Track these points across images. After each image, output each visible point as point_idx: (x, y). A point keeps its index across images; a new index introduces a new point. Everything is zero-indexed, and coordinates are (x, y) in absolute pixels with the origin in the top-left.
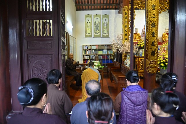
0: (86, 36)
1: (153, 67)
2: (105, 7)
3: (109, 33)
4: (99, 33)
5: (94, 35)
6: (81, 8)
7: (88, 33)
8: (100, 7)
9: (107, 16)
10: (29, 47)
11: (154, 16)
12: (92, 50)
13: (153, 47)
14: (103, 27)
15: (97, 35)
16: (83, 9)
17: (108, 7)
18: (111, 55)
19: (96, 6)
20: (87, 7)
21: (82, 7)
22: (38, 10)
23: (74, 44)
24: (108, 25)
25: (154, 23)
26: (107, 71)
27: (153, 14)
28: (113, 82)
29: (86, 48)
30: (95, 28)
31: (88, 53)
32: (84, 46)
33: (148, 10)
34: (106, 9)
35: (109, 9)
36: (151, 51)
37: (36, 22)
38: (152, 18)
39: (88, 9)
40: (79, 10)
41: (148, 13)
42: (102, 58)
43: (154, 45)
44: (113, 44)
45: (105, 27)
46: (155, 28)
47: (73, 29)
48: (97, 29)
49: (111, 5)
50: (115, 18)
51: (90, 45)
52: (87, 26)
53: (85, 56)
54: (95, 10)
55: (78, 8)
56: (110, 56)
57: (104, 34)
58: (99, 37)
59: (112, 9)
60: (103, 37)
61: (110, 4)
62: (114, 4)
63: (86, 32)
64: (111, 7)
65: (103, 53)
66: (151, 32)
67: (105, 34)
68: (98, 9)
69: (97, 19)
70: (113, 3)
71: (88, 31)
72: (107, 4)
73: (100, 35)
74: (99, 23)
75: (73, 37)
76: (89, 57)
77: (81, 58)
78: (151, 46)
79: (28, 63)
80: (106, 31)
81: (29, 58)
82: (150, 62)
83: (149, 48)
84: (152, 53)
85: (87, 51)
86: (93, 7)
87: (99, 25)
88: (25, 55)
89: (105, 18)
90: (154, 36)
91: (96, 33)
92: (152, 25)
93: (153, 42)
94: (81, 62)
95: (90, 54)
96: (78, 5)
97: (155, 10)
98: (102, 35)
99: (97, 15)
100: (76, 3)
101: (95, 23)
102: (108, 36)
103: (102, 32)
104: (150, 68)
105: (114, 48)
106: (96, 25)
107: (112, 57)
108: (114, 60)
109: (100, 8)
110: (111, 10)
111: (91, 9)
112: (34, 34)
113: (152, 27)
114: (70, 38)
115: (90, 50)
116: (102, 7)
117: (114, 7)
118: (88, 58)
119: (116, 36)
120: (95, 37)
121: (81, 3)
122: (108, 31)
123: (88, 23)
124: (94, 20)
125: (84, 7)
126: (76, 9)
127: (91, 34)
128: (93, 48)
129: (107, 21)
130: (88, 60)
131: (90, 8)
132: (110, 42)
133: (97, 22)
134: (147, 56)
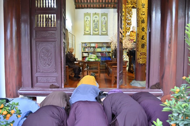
0: (85, 34)
1: (143, 58)
2: (104, 5)
3: (107, 31)
4: (98, 31)
5: (93, 33)
6: (80, 6)
7: (87, 31)
8: (99, 5)
9: (106, 15)
10: (37, 36)
11: (144, 14)
12: (91, 47)
13: (143, 40)
14: (102, 25)
15: (96, 33)
16: (82, 8)
17: (107, 5)
18: (109, 52)
19: (95, 5)
20: (86, 6)
21: (82, 6)
22: (44, 7)
23: (74, 42)
24: (106, 23)
25: (143, 19)
26: (105, 68)
27: (143, 12)
28: (110, 76)
29: (85, 46)
30: (94, 26)
31: (87, 50)
32: (82, 43)
33: (138, 8)
34: (105, 8)
35: (108, 8)
36: (141, 44)
37: (40, 16)
38: (142, 15)
39: (88, 7)
40: (78, 9)
41: (138, 11)
42: (100, 55)
43: (144, 39)
44: (111, 41)
45: (104, 25)
46: (144, 24)
47: (72, 26)
48: (96, 27)
49: (110, 4)
50: (113, 17)
51: (89, 43)
52: (86, 24)
53: (84, 53)
54: (94, 8)
55: (78, 6)
56: (109, 54)
57: (102, 32)
58: (98, 34)
59: (111, 7)
60: (102, 35)
61: (108, 3)
62: (113, 3)
63: (85, 30)
64: (109, 6)
65: (101, 50)
66: (141, 28)
67: (104, 31)
68: (96, 8)
69: (96, 17)
70: (111, 2)
71: (87, 29)
72: (105, 3)
73: (99, 32)
74: (98, 21)
75: (72, 35)
76: (88, 54)
77: (80, 55)
78: (141, 39)
79: (36, 49)
80: (104, 30)
81: (37, 45)
82: (141, 53)
83: (140, 41)
84: (142, 45)
85: (86, 48)
86: (92, 6)
87: (97, 23)
88: (34, 42)
89: (104, 17)
90: (144, 31)
91: (95, 31)
92: (142, 21)
93: (143, 36)
94: (80, 59)
95: (89, 52)
96: (77, 3)
97: (144, 8)
98: (101, 33)
99: (95, 13)
100: (75, 2)
101: (94, 21)
102: (107, 34)
103: (101, 30)
104: (140, 59)
105: (112, 46)
106: (95, 23)
107: (111, 55)
108: (112, 57)
109: (99, 7)
110: (109, 9)
111: (90, 8)
112: (38, 26)
113: (142, 23)
114: (69, 35)
115: (88, 47)
116: (101, 6)
117: (112, 6)
118: (87, 56)
119: (115, 34)
120: (94, 34)
121: (80, 2)
122: (107, 30)
123: (87, 21)
124: (93, 18)
125: (83, 5)
126: (75, 8)
127: (90, 32)
128: (92, 46)
129: (106, 19)
130: (87, 57)
131: (89, 6)
132: (108, 40)
133: (96, 21)
134: (138, 48)
